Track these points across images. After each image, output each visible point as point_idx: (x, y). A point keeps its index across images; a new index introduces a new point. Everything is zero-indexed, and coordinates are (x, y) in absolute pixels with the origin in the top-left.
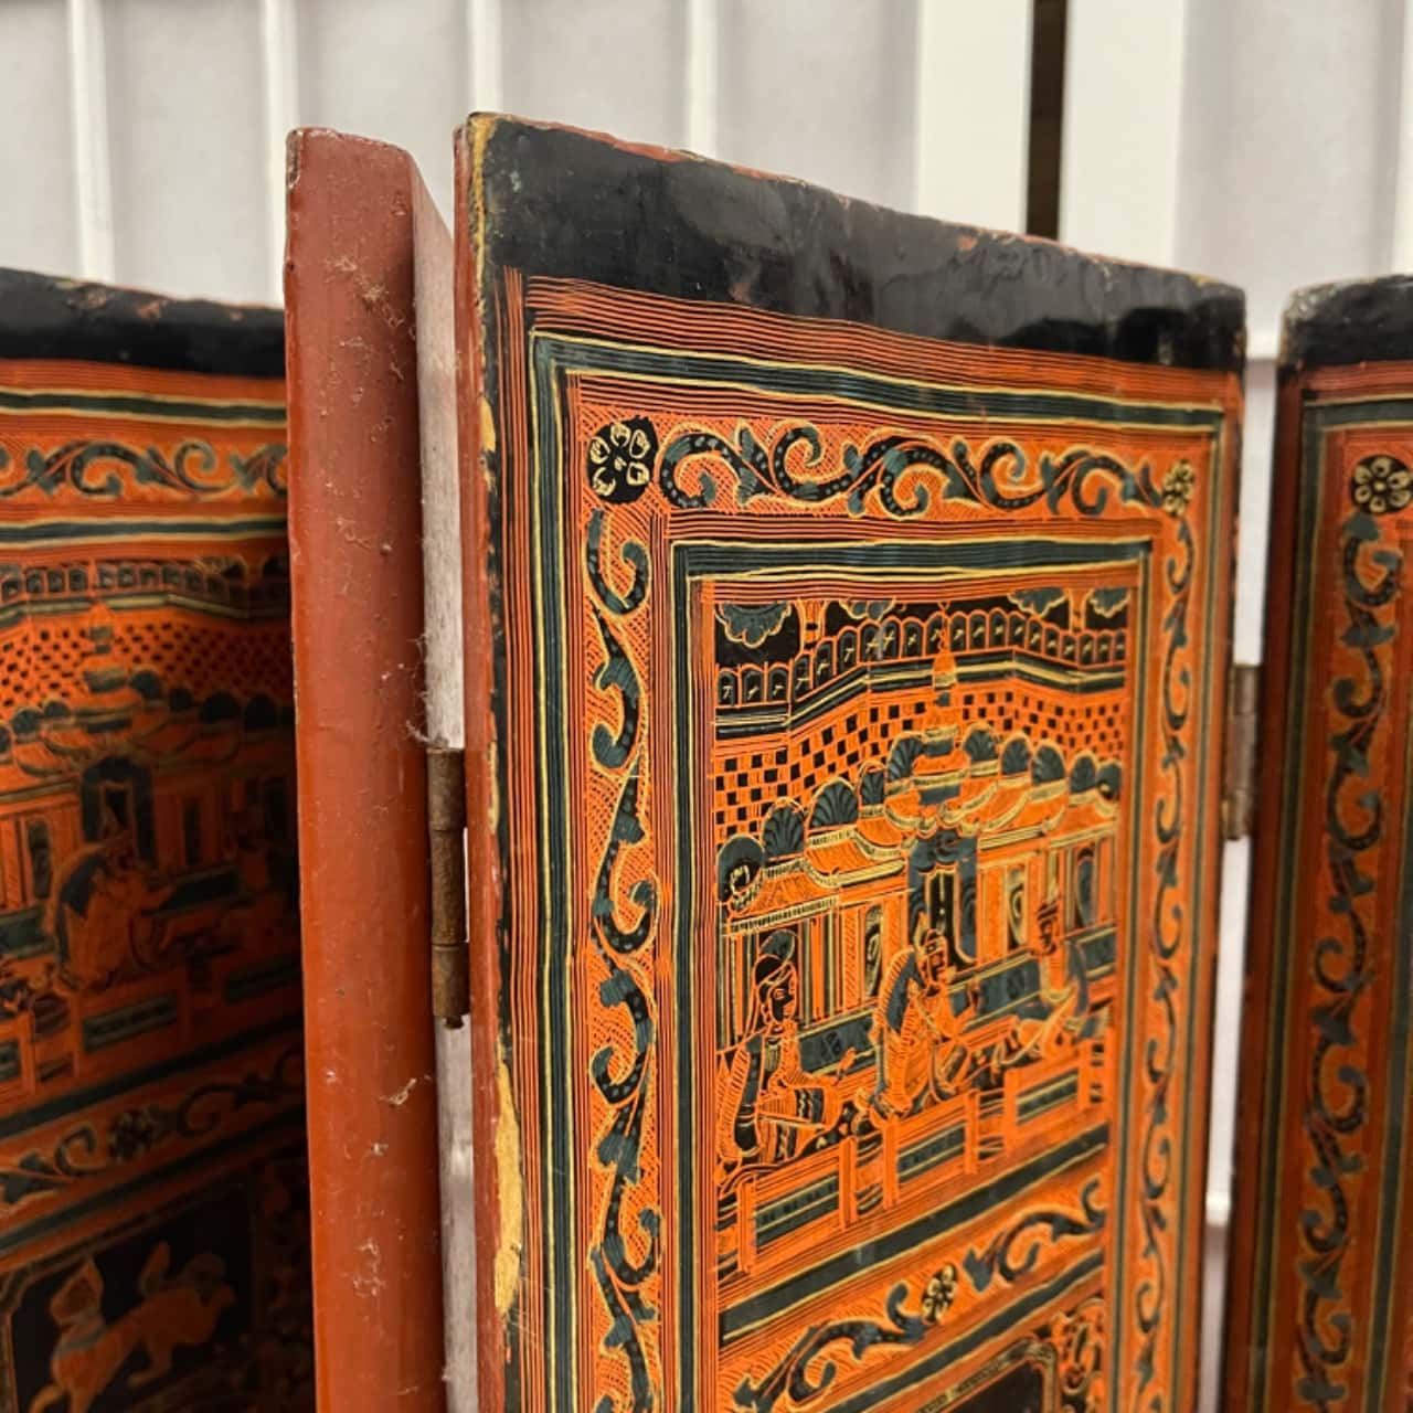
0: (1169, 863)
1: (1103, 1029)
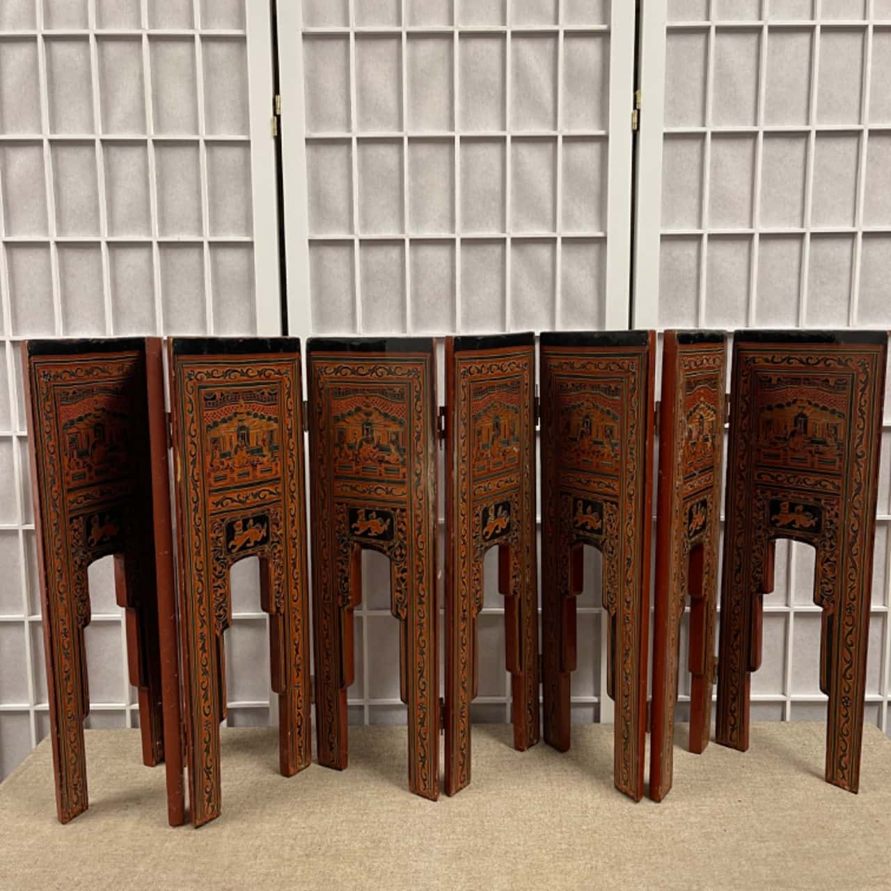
0: (290, 435)
1: (277, 461)
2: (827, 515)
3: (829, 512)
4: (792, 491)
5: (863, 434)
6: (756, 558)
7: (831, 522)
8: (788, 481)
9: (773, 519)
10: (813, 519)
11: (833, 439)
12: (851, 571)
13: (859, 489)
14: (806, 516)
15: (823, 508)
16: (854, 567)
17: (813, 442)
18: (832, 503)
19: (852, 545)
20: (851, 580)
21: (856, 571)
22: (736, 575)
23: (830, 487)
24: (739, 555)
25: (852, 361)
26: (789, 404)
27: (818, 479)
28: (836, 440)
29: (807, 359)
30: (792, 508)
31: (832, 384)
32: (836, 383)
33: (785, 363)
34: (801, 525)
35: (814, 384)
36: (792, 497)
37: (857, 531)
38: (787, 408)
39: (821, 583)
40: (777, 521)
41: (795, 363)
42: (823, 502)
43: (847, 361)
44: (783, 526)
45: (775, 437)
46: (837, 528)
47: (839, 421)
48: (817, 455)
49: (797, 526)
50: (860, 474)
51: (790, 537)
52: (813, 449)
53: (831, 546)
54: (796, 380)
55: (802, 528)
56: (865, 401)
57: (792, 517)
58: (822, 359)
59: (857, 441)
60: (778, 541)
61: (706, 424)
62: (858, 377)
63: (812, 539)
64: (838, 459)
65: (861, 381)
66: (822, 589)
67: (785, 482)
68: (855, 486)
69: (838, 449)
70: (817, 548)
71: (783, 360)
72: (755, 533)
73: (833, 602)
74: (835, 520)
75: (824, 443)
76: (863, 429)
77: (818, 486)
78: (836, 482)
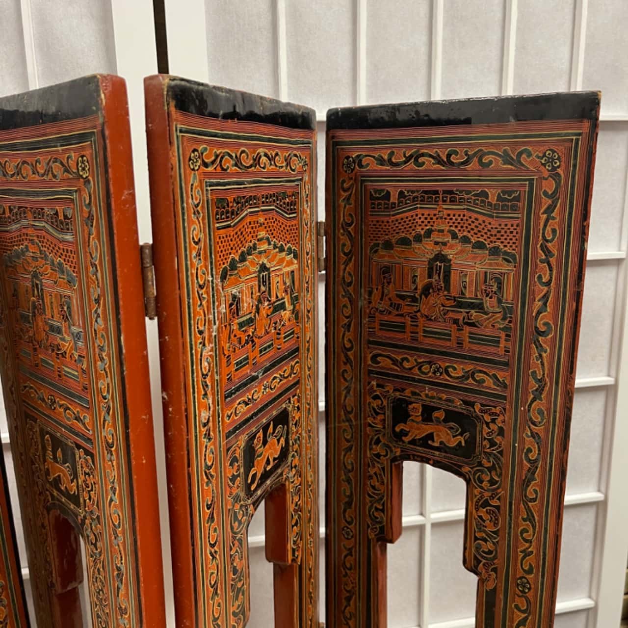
2: (486, 430)
3: (487, 424)
4: (427, 387)
5: (548, 292)
6: (374, 487)
7: (492, 444)
8: (420, 369)
9: (397, 429)
10: (461, 434)
11: (495, 300)
12: (524, 525)
13: (540, 390)
14: (451, 428)
15: (477, 417)
16: (530, 518)
17: (460, 305)
18: (494, 410)
19: (526, 483)
20: (526, 541)
21: (534, 527)
22: (345, 511)
23: (489, 382)
24: (349, 481)
25: (529, 155)
26: (418, 239)
27: (470, 368)
28: (500, 301)
29: (449, 156)
30: (428, 413)
31: (493, 198)
32: (499, 198)
33: (411, 165)
34: (441, 443)
35: (461, 201)
36: (427, 396)
37: (536, 461)
38: (416, 245)
39: (476, 539)
40: (404, 433)
41: (428, 163)
42: (478, 407)
43: (520, 154)
44: (413, 442)
45: (398, 296)
46: (501, 453)
47: (506, 268)
48: (467, 329)
49: (436, 444)
50: (543, 364)
51: (424, 460)
52: (461, 317)
53: (492, 482)
54: (430, 196)
55: (442, 448)
56: (554, 231)
57: (428, 429)
58: (475, 153)
59: (538, 304)
60: (406, 464)
61: (275, 280)
62: (540, 187)
63: (460, 467)
64: (503, 335)
65: (545, 193)
66: (478, 548)
67: (416, 370)
68: (533, 385)
69: (504, 319)
70: (468, 482)
71: (408, 159)
72: (371, 449)
73: (495, 570)
74: (499, 439)
75: (480, 307)
76: (548, 284)
77: (470, 380)
78: (500, 375)
